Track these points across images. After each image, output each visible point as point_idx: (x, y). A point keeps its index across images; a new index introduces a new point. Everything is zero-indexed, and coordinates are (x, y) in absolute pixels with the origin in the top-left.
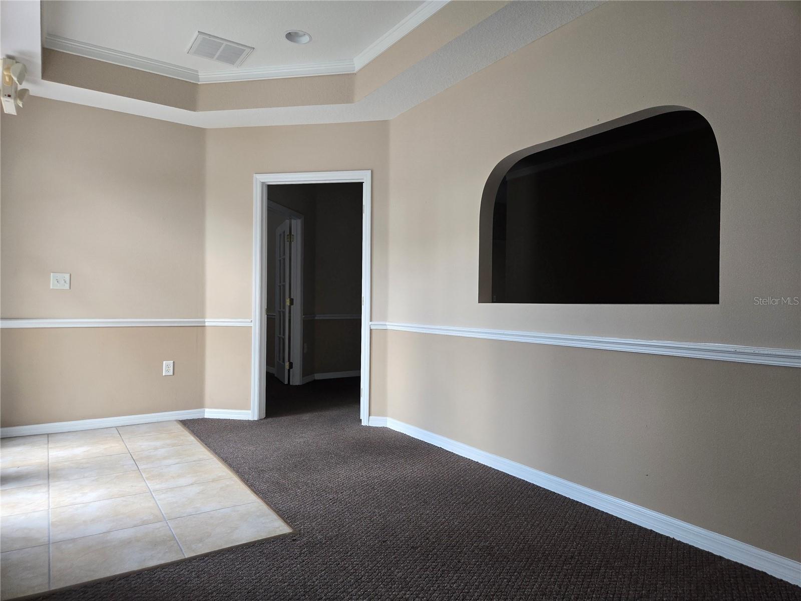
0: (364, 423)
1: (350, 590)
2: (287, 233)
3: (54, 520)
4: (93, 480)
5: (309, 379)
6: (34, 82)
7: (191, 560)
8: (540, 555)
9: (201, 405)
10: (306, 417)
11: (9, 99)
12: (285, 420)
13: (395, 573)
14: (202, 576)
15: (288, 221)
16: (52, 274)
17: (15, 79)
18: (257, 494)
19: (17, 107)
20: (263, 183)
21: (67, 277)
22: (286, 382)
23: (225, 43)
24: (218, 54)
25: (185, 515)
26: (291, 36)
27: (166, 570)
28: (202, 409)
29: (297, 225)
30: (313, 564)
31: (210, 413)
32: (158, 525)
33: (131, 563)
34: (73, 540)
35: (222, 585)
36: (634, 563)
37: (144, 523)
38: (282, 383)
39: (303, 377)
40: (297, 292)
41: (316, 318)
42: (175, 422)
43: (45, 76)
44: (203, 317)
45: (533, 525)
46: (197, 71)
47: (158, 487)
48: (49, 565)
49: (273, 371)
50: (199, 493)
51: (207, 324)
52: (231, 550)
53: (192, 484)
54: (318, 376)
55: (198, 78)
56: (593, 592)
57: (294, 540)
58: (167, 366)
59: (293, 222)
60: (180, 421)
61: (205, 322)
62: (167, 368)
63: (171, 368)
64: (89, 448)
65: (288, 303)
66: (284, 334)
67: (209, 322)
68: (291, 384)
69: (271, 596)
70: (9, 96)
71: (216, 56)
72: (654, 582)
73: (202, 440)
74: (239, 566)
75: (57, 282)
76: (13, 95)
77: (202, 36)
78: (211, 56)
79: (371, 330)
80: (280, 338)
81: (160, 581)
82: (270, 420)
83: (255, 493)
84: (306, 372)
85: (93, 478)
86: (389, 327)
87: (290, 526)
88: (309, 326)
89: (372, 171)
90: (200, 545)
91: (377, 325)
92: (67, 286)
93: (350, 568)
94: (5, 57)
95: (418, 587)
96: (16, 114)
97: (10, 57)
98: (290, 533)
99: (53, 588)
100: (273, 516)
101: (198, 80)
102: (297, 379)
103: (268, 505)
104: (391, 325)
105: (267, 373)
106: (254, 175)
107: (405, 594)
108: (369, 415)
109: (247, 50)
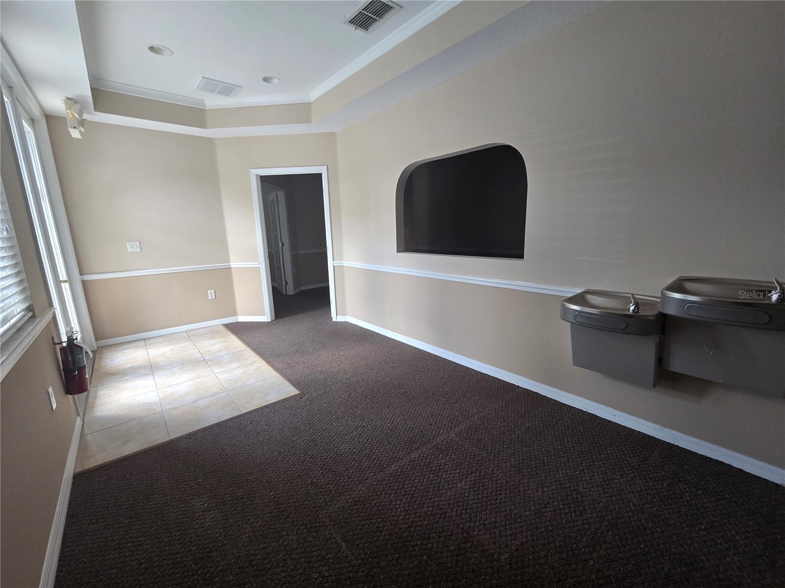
0: (334, 320)
1: (334, 424)
2: (275, 200)
3: (162, 396)
4: (180, 369)
5: (298, 290)
6: (89, 113)
7: (246, 414)
8: (431, 394)
9: (235, 314)
10: (299, 316)
11: (74, 130)
12: (288, 320)
13: (357, 412)
14: (253, 423)
15: (275, 193)
16: (127, 243)
17: (77, 116)
18: (277, 371)
19: (81, 132)
20: (257, 175)
21: (138, 244)
22: (285, 293)
23: (221, 84)
24: (218, 89)
25: (238, 387)
26: (266, 80)
27: (233, 421)
28: (236, 317)
29: (281, 195)
30: (313, 411)
31: (242, 319)
32: (223, 394)
33: (213, 419)
34: (176, 408)
35: (265, 427)
36: (477, 393)
37: (215, 394)
38: (283, 294)
39: (295, 289)
40: (286, 239)
41: (299, 253)
42: (221, 326)
43: (96, 109)
44: (229, 262)
45: (428, 377)
46: (204, 101)
47: (219, 370)
48: (166, 425)
49: (275, 285)
50: (243, 373)
51: (232, 266)
52: (266, 407)
53: (238, 367)
54: (303, 288)
55: (205, 105)
56: (456, 412)
57: (301, 398)
58: (211, 293)
59: (278, 192)
60: (224, 325)
61: (230, 265)
62: (211, 294)
63: (214, 294)
64: (172, 347)
65: (280, 245)
66: (280, 264)
67: (233, 265)
68: (288, 294)
69: (292, 431)
70: (75, 128)
71: (216, 91)
72: (486, 403)
73: (239, 337)
74: (273, 416)
75: (132, 247)
76: (77, 126)
77: (204, 80)
78: (213, 92)
79: (334, 266)
80: (277, 266)
81: (231, 428)
82: (277, 320)
83: (276, 370)
84: (296, 286)
85: (179, 368)
86: (344, 265)
87: (298, 389)
88: (295, 258)
89: (327, 167)
90: (249, 405)
91: (337, 263)
92: (140, 250)
93: (333, 411)
94: (65, 99)
95: (369, 418)
96: (81, 138)
97: (69, 99)
98: (299, 394)
99: (171, 438)
100: (288, 384)
101: (205, 106)
102: (291, 291)
103: (283, 377)
104: (346, 263)
105: (272, 286)
106: (251, 170)
107: (362, 423)
108: (337, 315)
109: (237, 88)
